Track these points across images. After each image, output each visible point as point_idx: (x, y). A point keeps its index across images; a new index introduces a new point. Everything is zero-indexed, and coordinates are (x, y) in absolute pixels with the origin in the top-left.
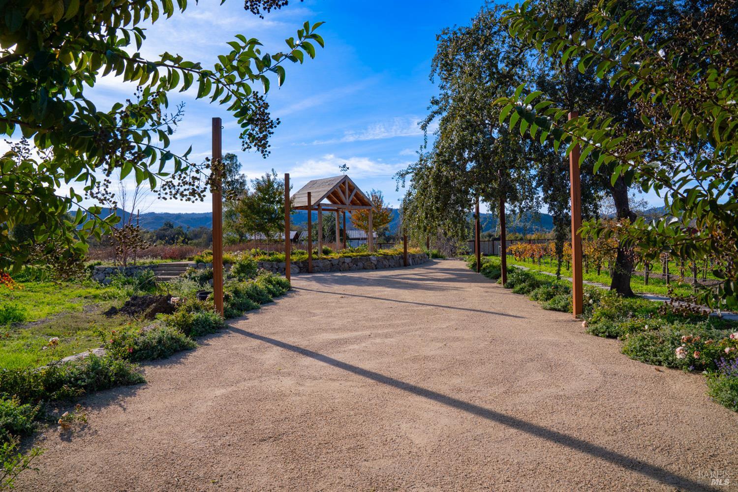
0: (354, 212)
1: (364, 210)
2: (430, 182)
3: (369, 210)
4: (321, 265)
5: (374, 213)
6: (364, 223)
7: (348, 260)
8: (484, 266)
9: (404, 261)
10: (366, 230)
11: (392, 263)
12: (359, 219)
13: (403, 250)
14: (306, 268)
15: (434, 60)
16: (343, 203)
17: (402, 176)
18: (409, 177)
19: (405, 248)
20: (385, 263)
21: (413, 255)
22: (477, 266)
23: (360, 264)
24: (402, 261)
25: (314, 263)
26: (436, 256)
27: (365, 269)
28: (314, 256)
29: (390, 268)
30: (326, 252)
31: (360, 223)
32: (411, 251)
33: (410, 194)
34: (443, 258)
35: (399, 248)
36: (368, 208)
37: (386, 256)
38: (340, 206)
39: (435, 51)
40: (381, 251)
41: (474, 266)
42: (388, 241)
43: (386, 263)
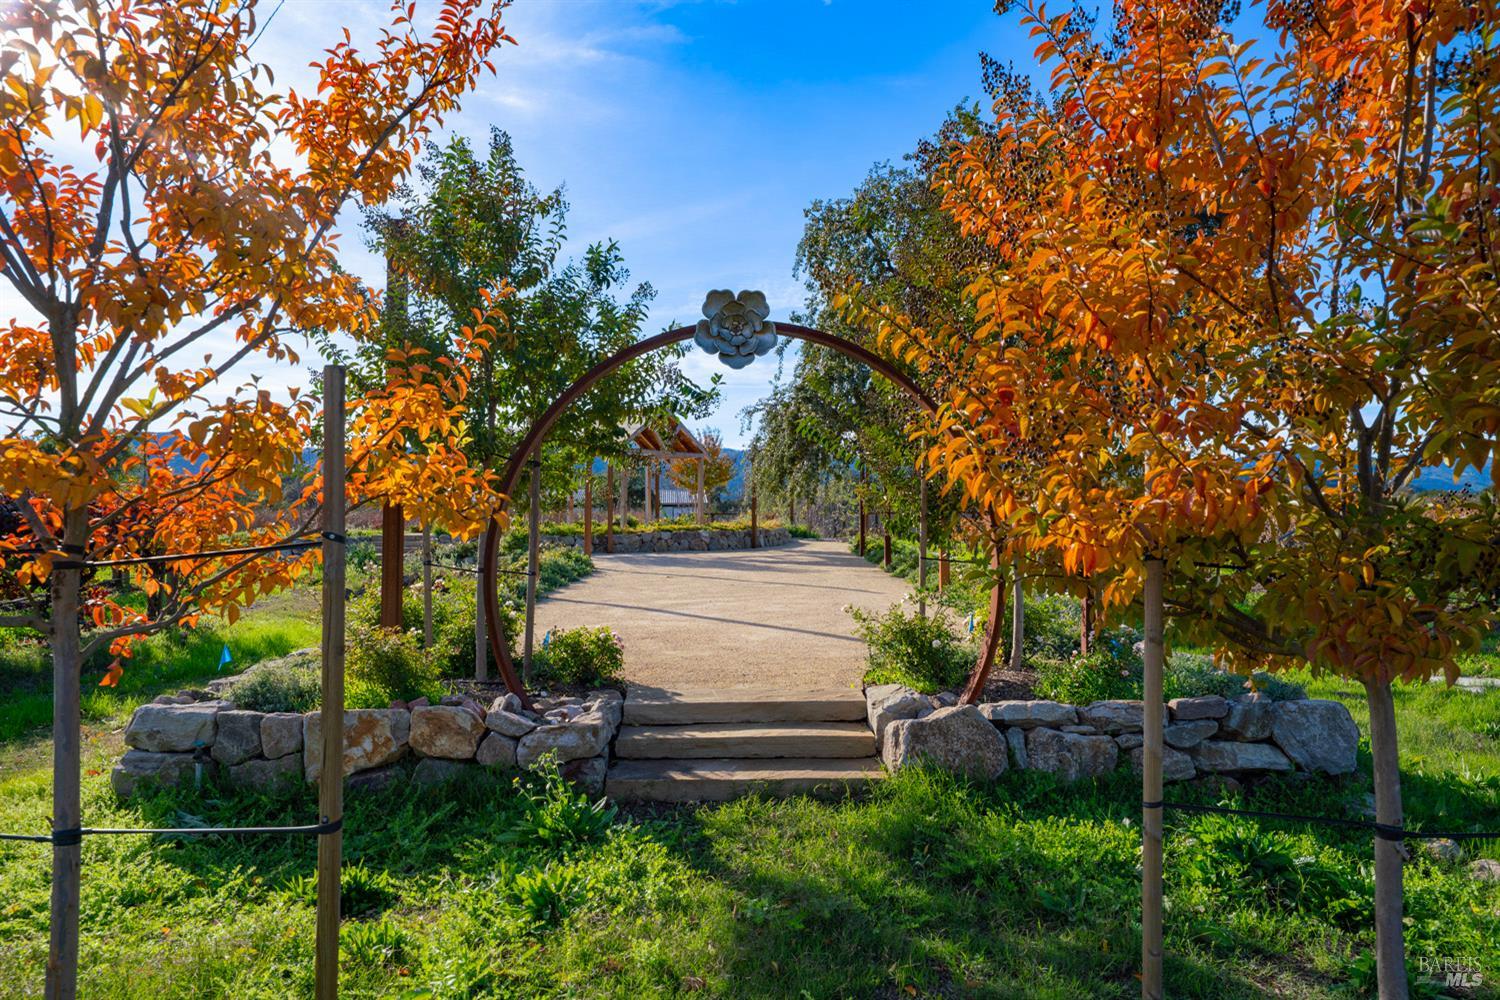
0: (675, 462)
1: (691, 458)
2: (784, 426)
3: (699, 459)
4: (626, 541)
5: (706, 462)
6: (691, 479)
7: (666, 536)
8: (869, 547)
9: (752, 540)
10: (693, 489)
11: (733, 542)
12: (682, 473)
13: (750, 523)
14: (605, 545)
15: (800, 246)
16: (657, 447)
17: (750, 413)
18: (758, 416)
19: (754, 519)
20: (721, 541)
21: (767, 531)
22: (861, 548)
23: (685, 543)
24: (748, 540)
25: (615, 538)
26: (805, 535)
27: (691, 549)
28: (615, 528)
29: (730, 548)
30: (631, 524)
31: (684, 479)
32: (764, 524)
33: (758, 439)
34: (816, 538)
35: (743, 520)
36: (697, 455)
37: (723, 532)
38: (655, 452)
39: (800, 235)
40: (715, 524)
41: (857, 547)
42: (726, 509)
43: (724, 541)
